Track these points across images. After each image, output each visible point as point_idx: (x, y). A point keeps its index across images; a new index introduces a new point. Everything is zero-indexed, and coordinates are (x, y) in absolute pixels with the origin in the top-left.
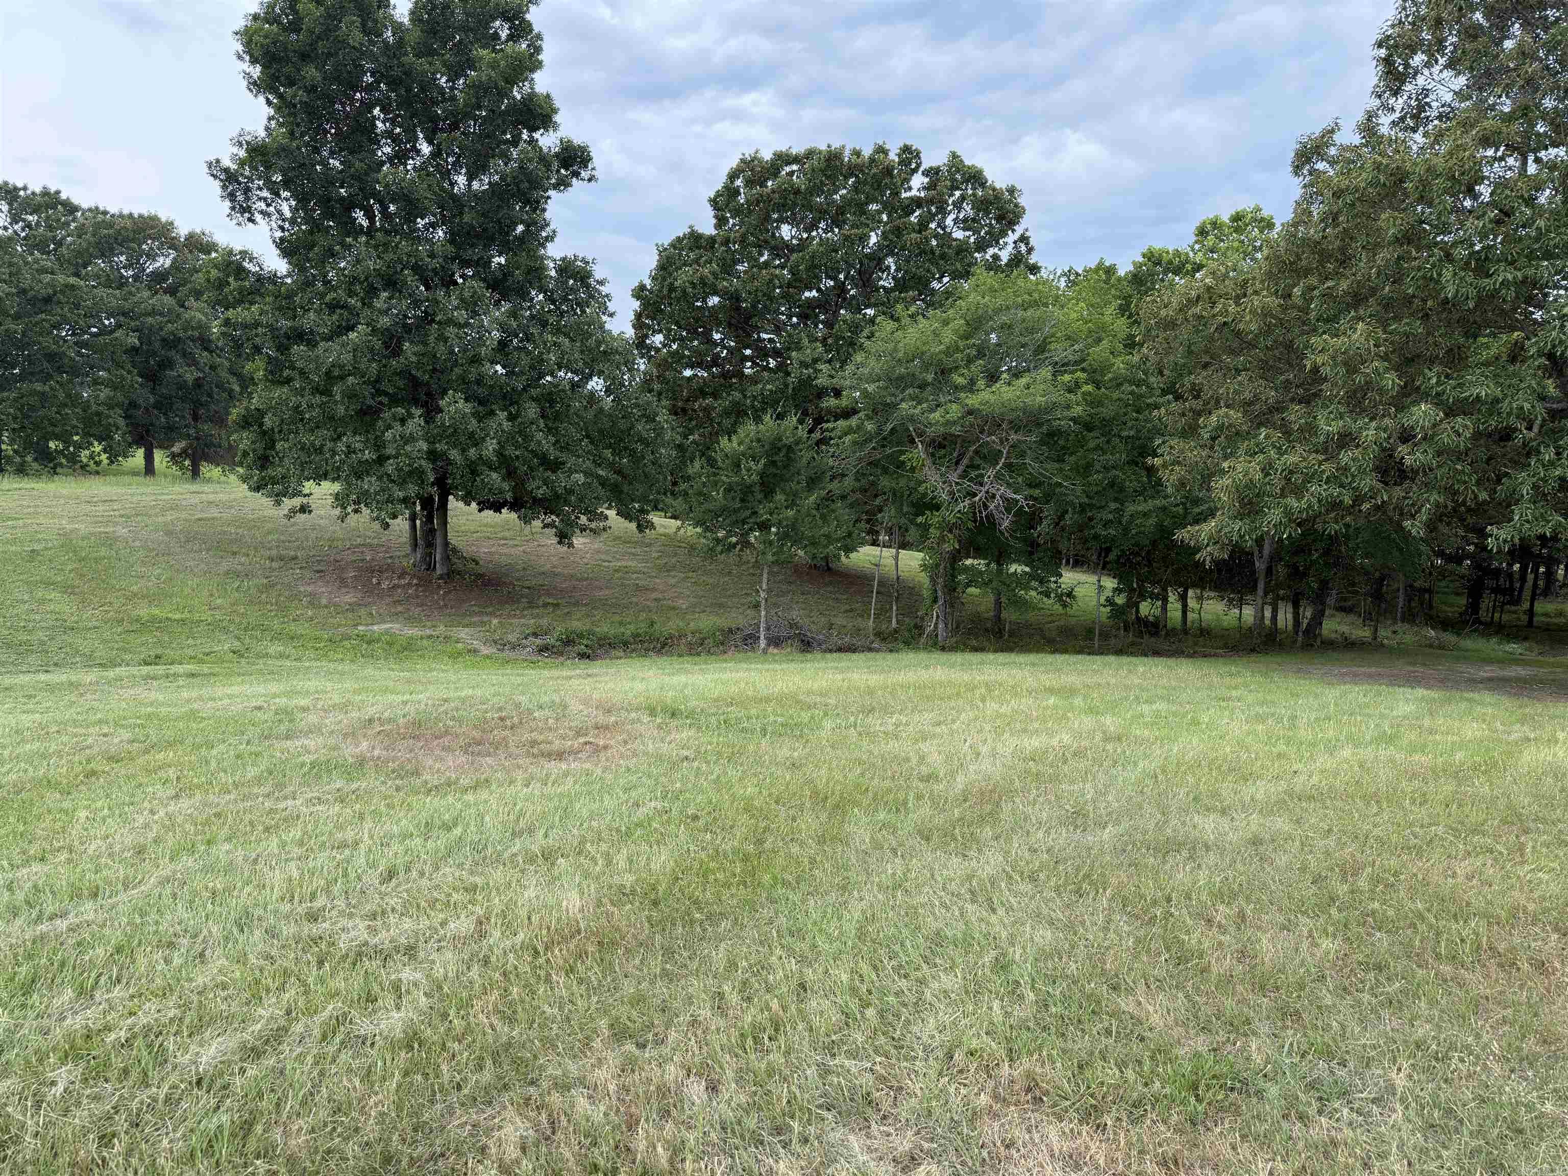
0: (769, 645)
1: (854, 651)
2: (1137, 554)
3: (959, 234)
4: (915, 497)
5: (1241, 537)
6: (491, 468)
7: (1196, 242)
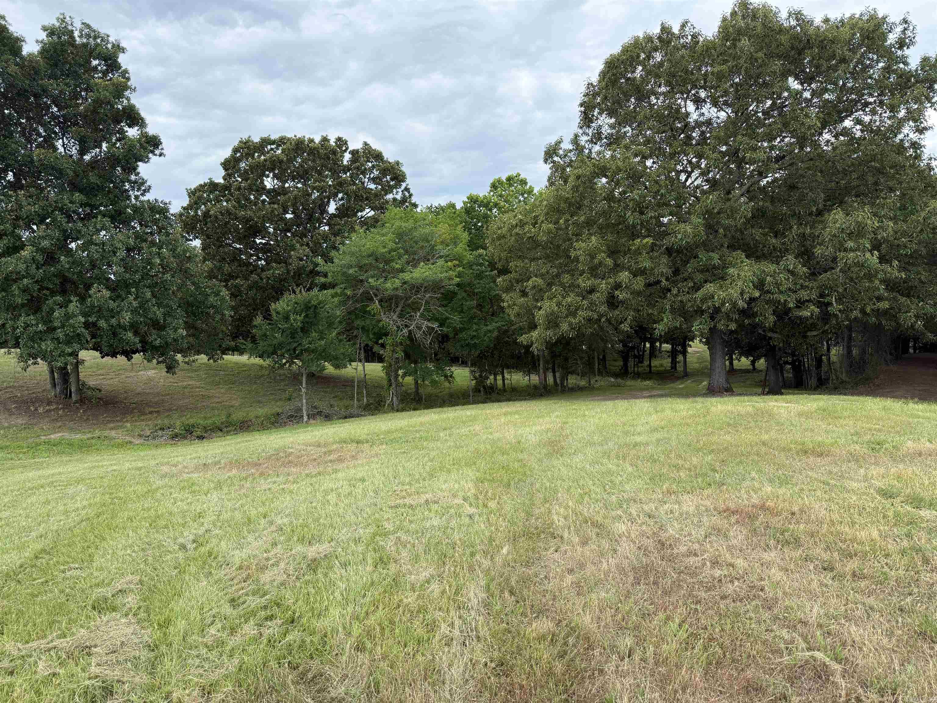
0: (309, 418)
1: (353, 417)
2: (487, 352)
3: (372, 186)
4: (376, 330)
5: (551, 338)
6: (125, 330)
7: (491, 191)
